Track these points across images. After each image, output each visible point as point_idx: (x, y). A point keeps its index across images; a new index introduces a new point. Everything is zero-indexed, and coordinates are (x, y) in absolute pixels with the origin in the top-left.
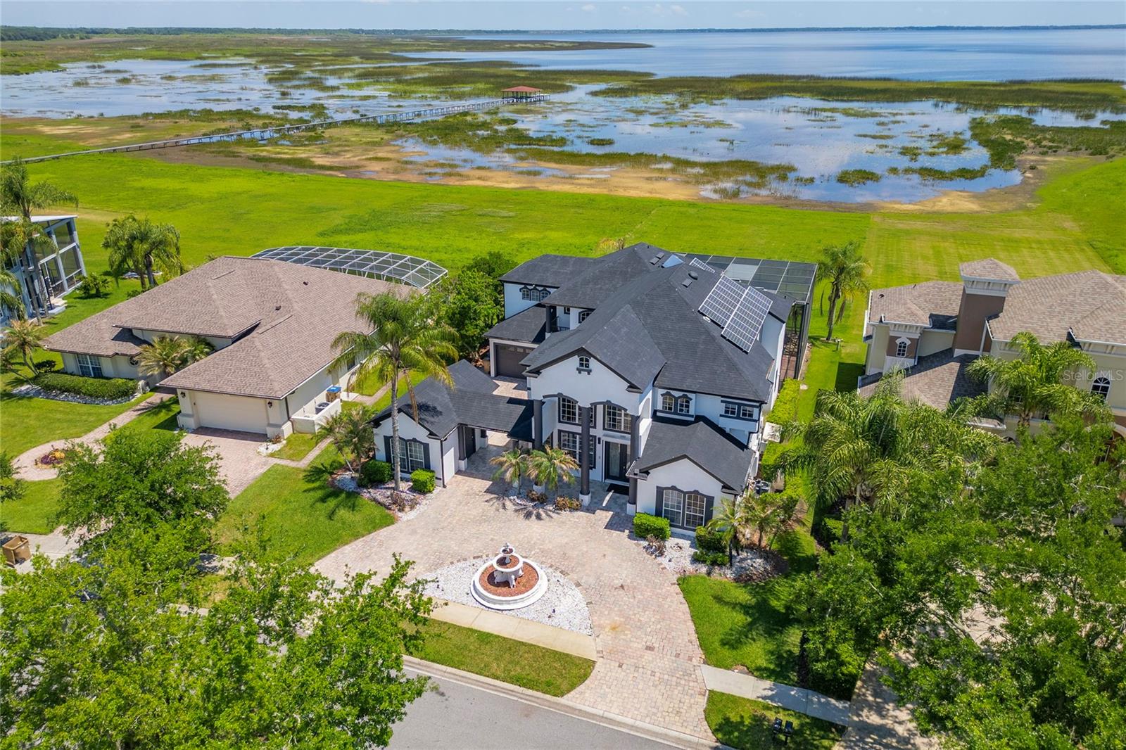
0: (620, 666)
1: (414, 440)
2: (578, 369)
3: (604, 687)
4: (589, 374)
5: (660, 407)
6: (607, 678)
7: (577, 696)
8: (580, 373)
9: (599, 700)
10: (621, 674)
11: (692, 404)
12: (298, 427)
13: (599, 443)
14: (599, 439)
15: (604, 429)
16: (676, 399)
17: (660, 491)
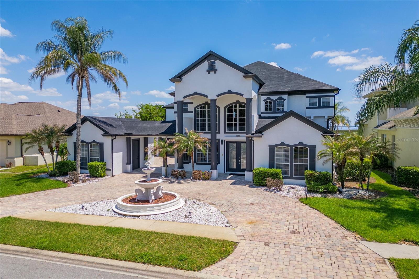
0: (267, 244)
1: (94, 142)
2: (207, 71)
3: (253, 260)
4: (215, 73)
5: (263, 109)
6: (254, 254)
7: (219, 269)
8: (209, 73)
9: (249, 272)
10: (270, 251)
11: (285, 103)
12: (27, 162)
13: (222, 144)
14: (222, 141)
15: (225, 132)
16: (274, 101)
17: (272, 148)
